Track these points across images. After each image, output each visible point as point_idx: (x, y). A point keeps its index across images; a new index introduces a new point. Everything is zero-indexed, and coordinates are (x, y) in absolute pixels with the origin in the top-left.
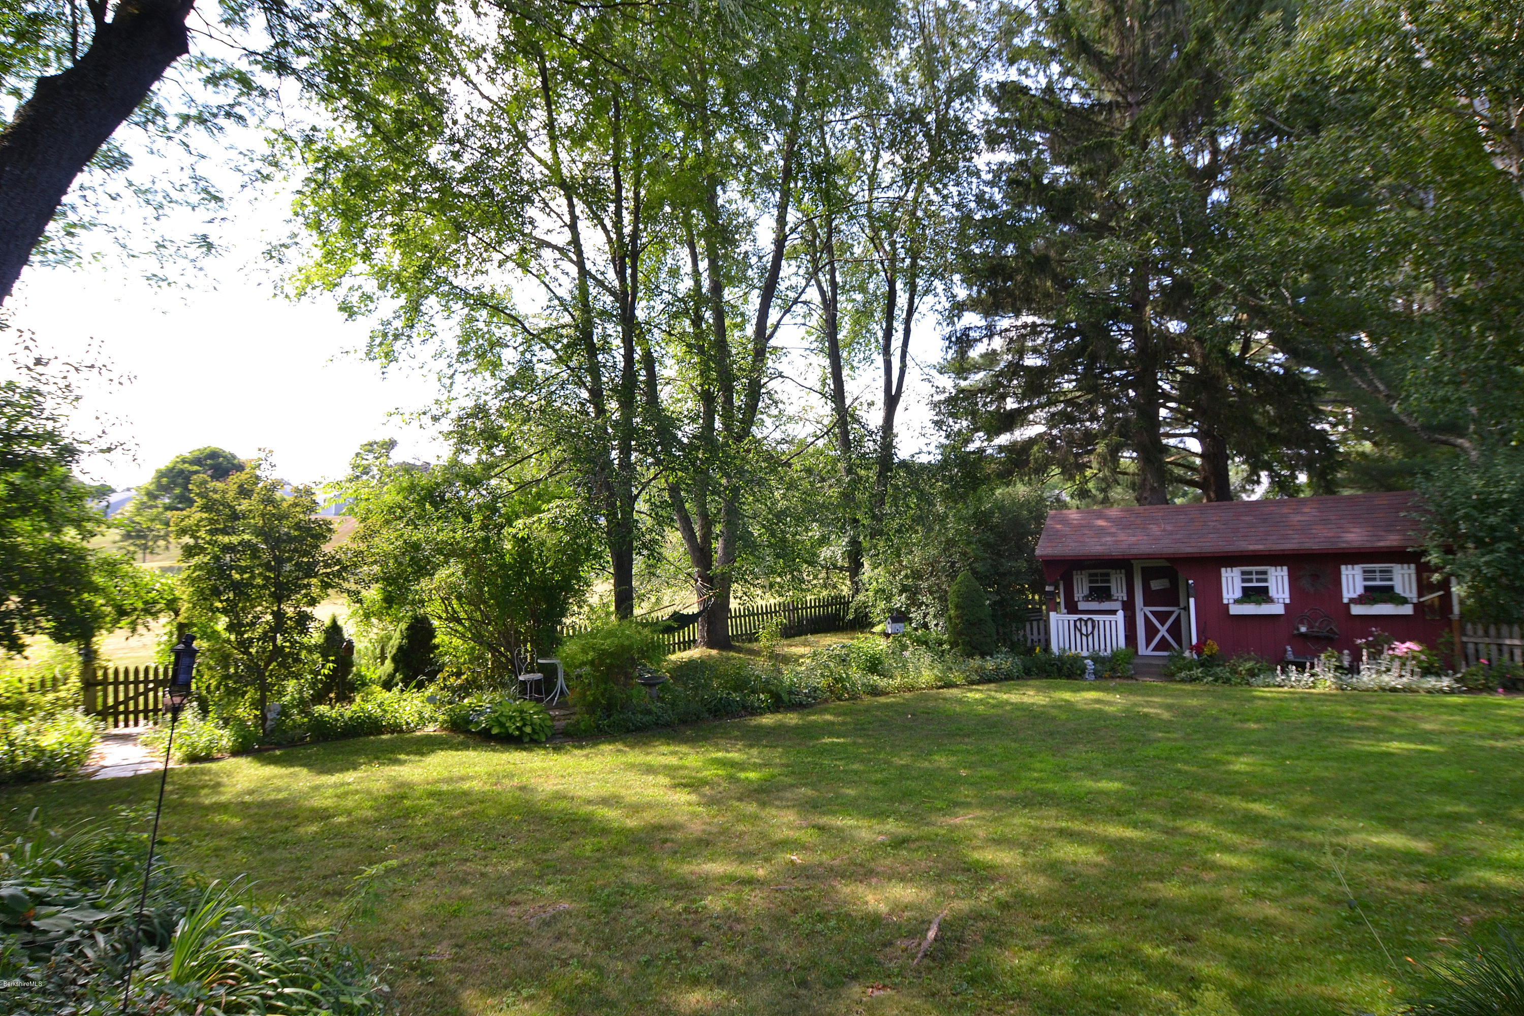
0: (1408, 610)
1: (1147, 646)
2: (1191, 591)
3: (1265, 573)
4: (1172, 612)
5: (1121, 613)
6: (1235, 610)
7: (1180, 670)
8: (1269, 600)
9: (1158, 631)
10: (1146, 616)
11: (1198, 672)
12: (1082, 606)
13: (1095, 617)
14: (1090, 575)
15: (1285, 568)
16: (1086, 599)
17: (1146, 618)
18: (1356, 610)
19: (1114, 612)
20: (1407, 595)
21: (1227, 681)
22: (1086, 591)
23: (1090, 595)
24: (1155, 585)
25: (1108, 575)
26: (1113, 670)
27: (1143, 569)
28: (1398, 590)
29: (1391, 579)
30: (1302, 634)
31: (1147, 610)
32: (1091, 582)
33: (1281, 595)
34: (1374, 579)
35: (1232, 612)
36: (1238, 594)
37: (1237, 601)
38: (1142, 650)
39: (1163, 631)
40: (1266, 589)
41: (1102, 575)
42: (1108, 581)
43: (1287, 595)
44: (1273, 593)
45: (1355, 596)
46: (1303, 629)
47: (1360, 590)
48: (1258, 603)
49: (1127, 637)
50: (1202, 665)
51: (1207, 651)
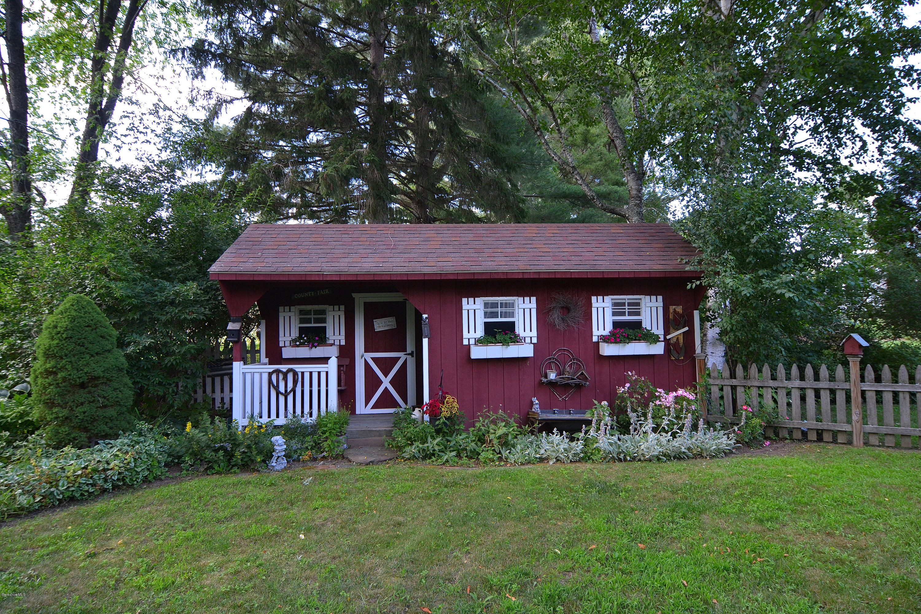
0: (658, 349)
1: (367, 403)
2: (426, 329)
3: (512, 305)
4: (399, 358)
5: (333, 364)
6: (477, 353)
7: (411, 441)
8: (516, 340)
9: (381, 382)
10: (366, 364)
11: (433, 444)
12: (288, 353)
13: (299, 368)
14: (301, 312)
15: (534, 299)
16: (294, 343)
17: (367, 365)
18: (608, 350)
19: (325, 360)
20: (655, 331)
21: (474, 455)
22: (295, 334)
23: (300, 337)
24: (380, 325)
25: (323, 312)
26: (317, 446)
27: (366, 304)
28: (646, 324)
29: (638, 314)
30: (552, 384)
31: (369, 356)
32: (302, 321)
33: (528, 334)
34: (623, 314)
35: (474, 356)
36: (480, 333)
37: (479, 342)
38: (361, 408)
39: (386, 382)
40: (512, 325)
41: (316, 312)
42: (324, 321)
43: (534, 333)
44: (519, 330)
45: (606, 333)
46: (552, 376)
47: (609, 327)
48: (505, 343)
49: (340, 393)
50: (438, 431)
51: (445, 412)
